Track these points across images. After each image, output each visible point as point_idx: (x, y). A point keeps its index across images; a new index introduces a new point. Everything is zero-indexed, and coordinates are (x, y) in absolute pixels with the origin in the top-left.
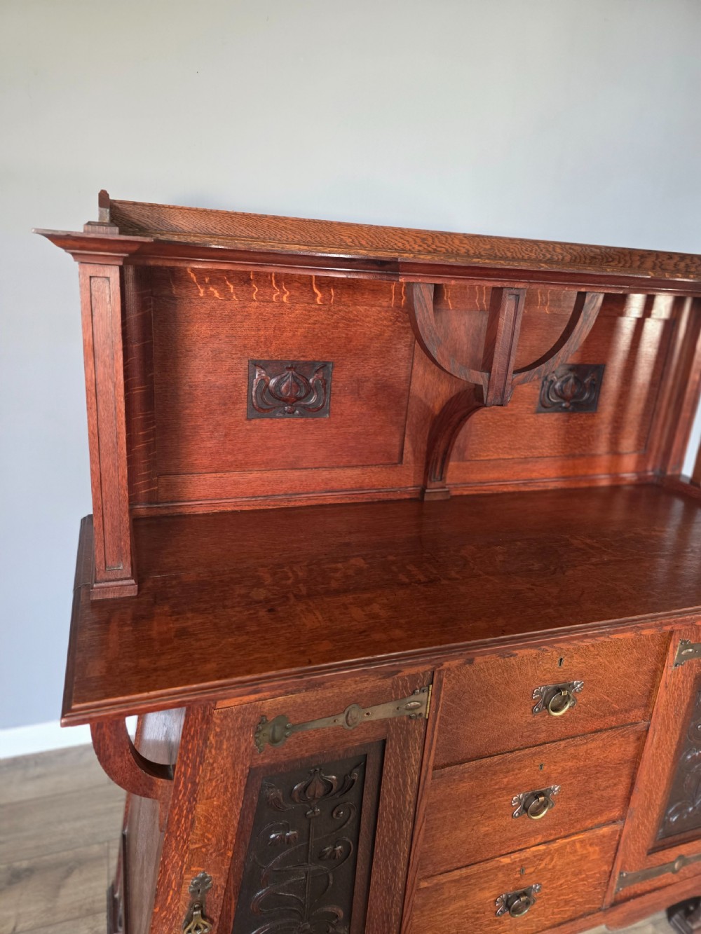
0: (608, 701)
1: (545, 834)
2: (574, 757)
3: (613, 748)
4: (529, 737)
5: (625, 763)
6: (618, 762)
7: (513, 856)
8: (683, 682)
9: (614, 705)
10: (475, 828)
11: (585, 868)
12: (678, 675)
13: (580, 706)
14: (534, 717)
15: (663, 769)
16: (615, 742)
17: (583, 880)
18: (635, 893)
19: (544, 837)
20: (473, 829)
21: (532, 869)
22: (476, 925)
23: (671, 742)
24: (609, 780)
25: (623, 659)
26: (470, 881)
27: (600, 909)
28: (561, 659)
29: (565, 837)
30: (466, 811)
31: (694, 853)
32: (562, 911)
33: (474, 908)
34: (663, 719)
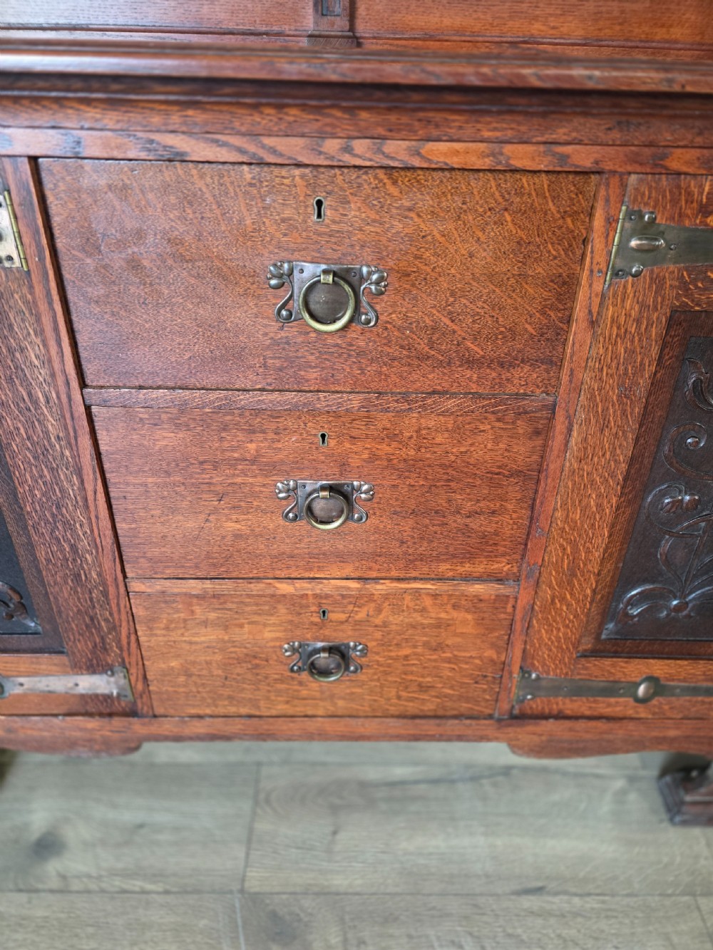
0: (454, 332)
1: (357, 564)
2: (392, 437)
3: (479, 438)
4: (281, 369)
5: (511, 476)
6: (497, 471)
7: (299, 584)
8: (638, 321)
9: (469, 344)
10: (212, 518)
11: (449, 642)
12: (623, 301)
13: (386, 329)
14: (282, 328)
15: (599, 506)
16: (482, 428)
17: (449, 661)
18: (560, 711)
19: (357, 569)
20: (207, 520)
21: (343, 617)
22: (257, 674)
23: (613, 453)
24: (478, 501)
25: (480, 234)
26: (225, 603)
27: (490, 717)
28: (319, 203)
29: (399, 580)
30: (183, 484)
31: (679, 680)
32: (417, 698)
33: (245, 648)
34: (592, 398)
